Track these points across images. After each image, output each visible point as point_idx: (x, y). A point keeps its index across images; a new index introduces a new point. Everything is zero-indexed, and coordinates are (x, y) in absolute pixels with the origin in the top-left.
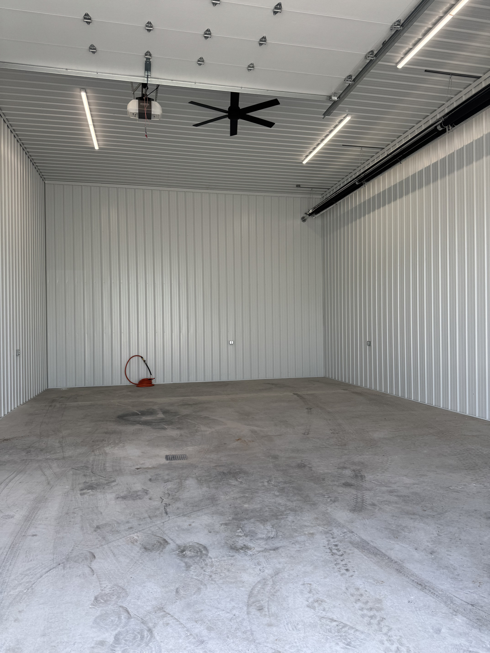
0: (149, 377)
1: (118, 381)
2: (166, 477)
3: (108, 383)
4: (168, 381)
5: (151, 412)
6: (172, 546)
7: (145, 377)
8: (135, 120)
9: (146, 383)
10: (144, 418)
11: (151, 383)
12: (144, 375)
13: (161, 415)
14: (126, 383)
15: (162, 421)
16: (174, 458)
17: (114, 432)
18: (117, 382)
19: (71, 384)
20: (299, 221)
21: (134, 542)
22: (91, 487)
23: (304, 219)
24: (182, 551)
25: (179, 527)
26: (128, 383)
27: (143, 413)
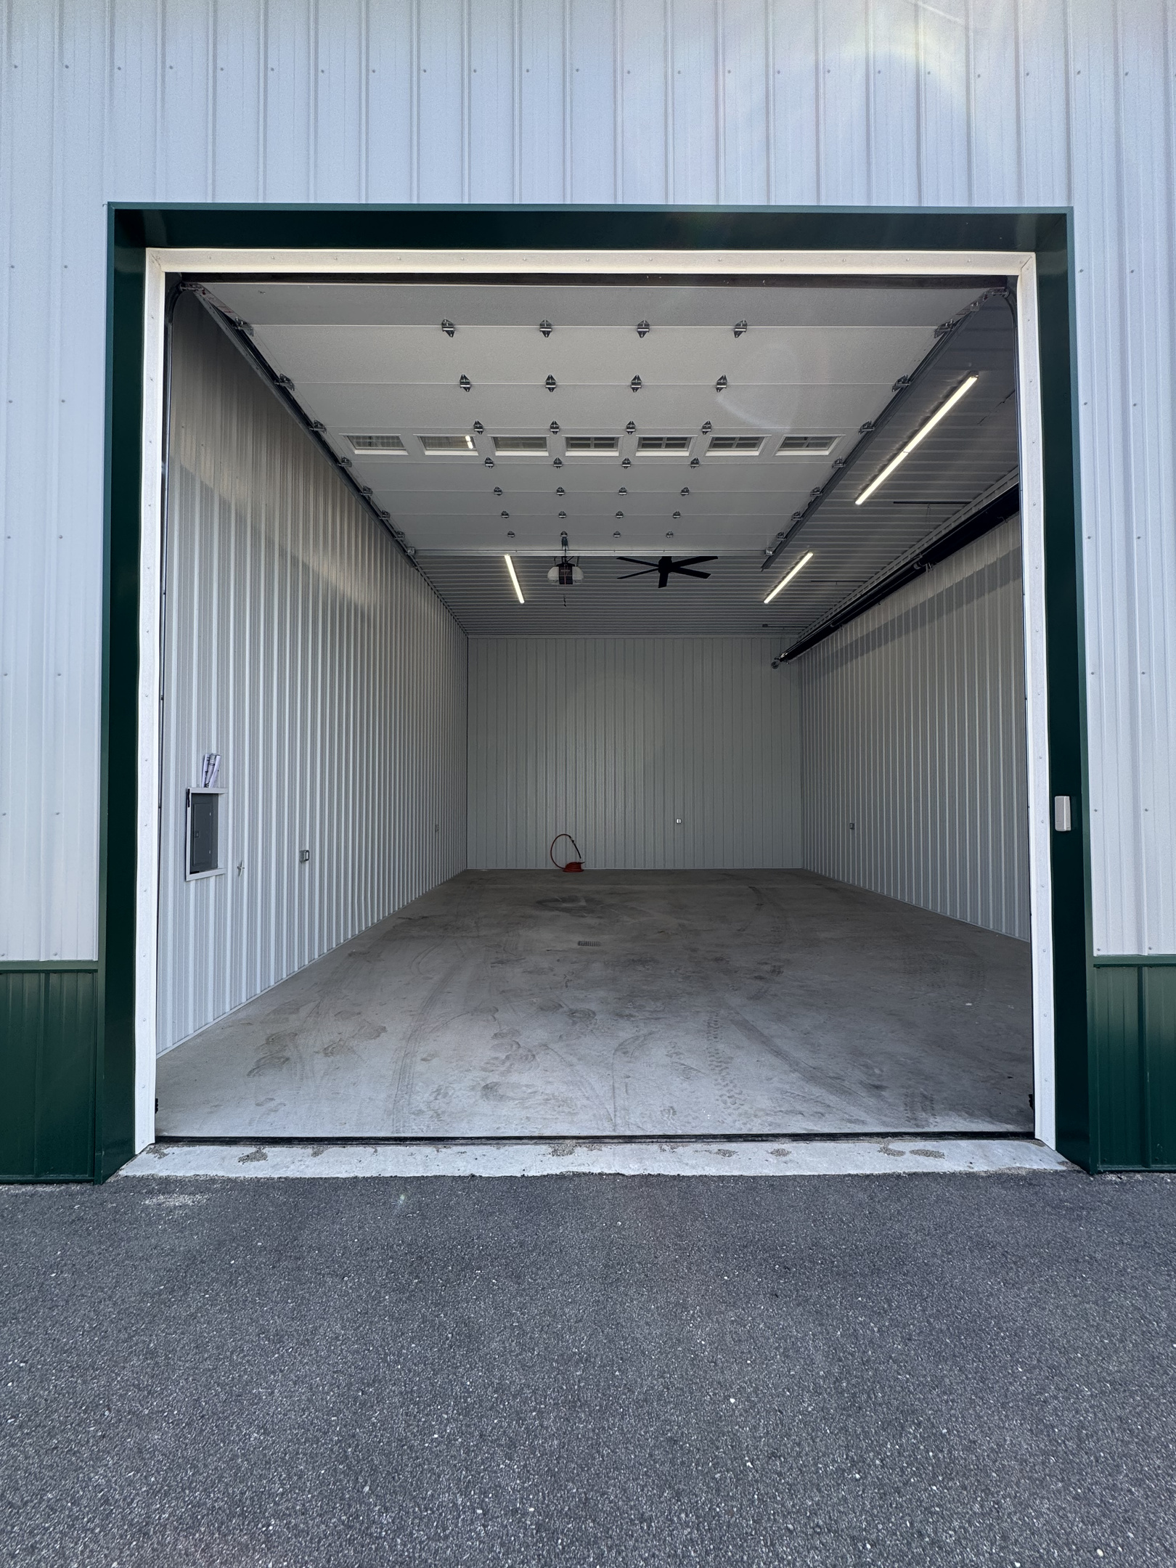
0: (578, 861)
1: (543, 864)
2: (574, 960)
3: (531, 866)
4: (600, 866)
5: (573, 899)
6: (565, 1009)
7: (574, 861)
8: (556, 586)
9: (575, 867)
10: (565, 905)
11: (580, 867)
12: (573, 858)
13: (583, 903)
14: (551, 866)
15: (583, 908)
16: (586, 944)
17: (531, 917)
18: (542, 866)
19: (491, 866)
20: (769, 668)
21: (532, 1004)
22: (502, 962)
23: (775, 666)
24: (572, 1013)
25: (575, 997)
26: (554, 867)
27: (564, 900)
